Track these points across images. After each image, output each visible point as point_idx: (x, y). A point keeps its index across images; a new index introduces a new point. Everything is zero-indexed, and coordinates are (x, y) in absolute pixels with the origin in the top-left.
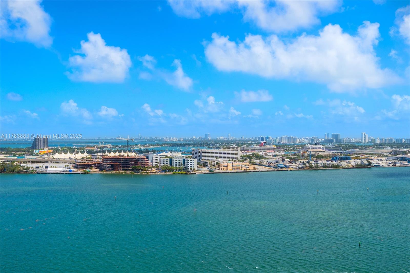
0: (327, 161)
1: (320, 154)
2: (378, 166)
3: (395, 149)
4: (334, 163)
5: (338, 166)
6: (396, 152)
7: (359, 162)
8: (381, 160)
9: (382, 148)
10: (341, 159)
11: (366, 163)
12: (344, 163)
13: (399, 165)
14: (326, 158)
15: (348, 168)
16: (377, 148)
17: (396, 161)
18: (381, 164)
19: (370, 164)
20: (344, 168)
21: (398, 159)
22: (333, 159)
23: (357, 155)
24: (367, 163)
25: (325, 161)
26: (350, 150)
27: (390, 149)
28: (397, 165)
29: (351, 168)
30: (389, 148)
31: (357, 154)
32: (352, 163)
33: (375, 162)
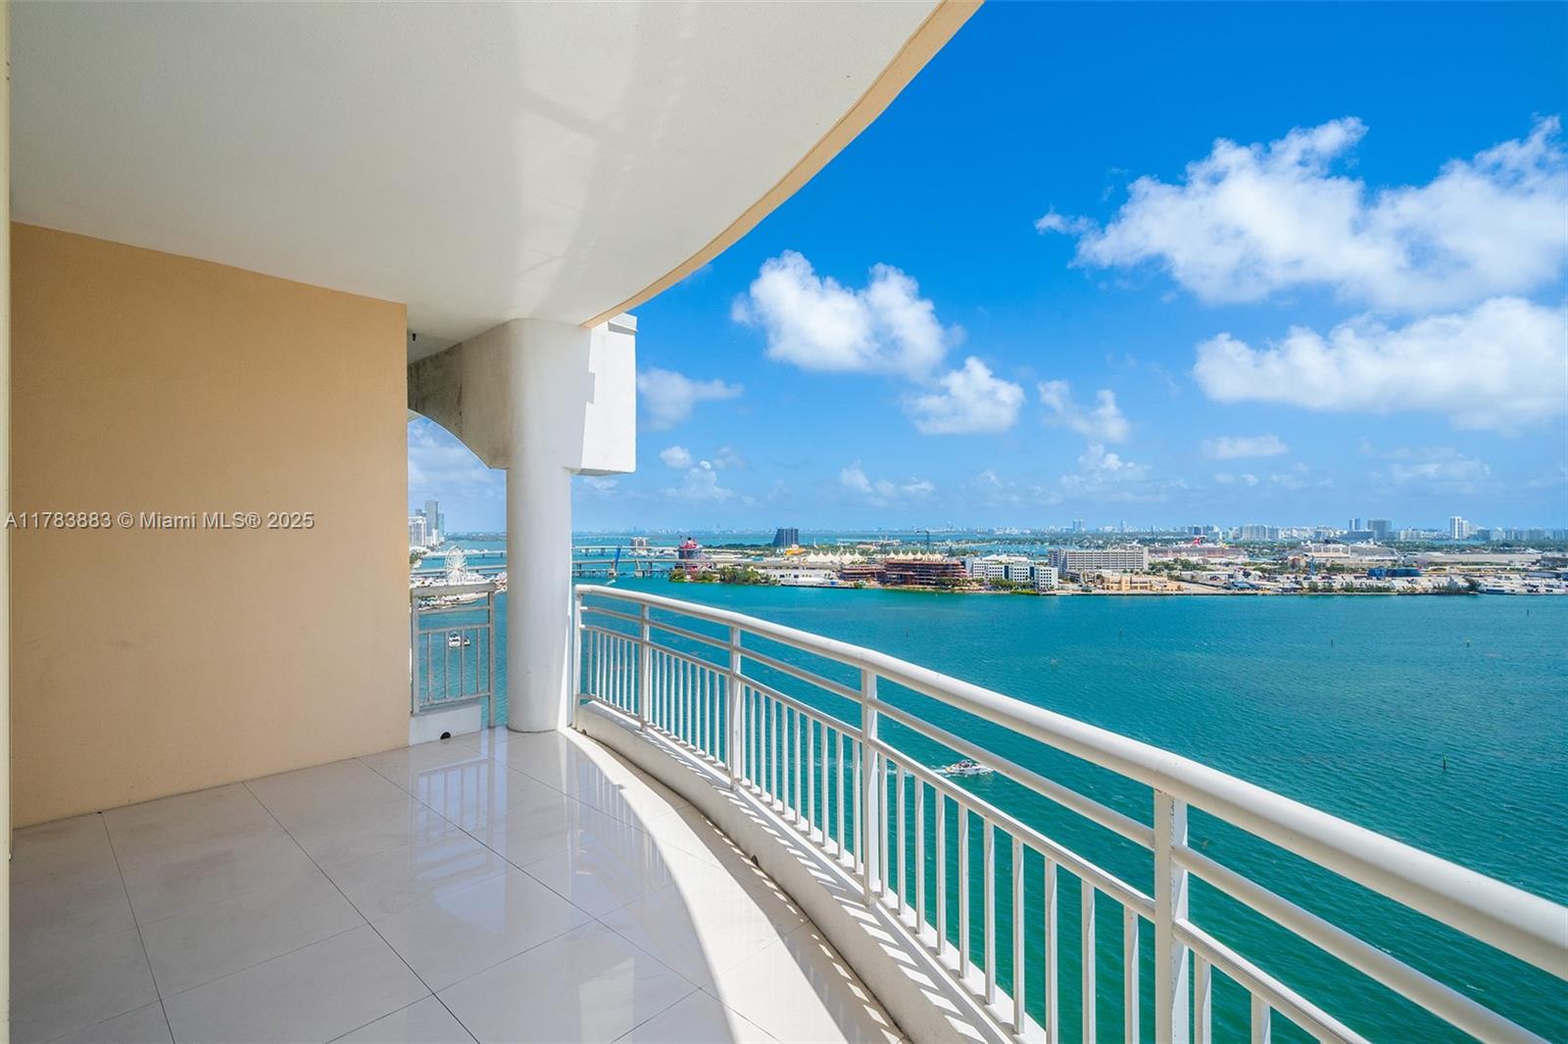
0: (1356, 578)
1: (1337, 561)
2: (1501, 593)
3: (1549, 555)
4: (1374, 582)
5: (1388, 589)
6: (1554, 560)
7: (1444, 582)
8: (1508, 578)
9: (1510, 552)
10: (1394, 574)
11: (1462, 583)
12: (1400, 583)
13: (1562, 591)
14: (1353, 571)
15: (1413, 593)
16: (1495, 551)
17: (1554, 582)
18: (1507, 586)
19: (1473, 588)
20: (1400, 594)
21: (1558, 576)
22: (1371, 573)
23: (1439, 567)
24: (1467, 584)
25: (1349, 578)
26: (1419, 556)
27: (1534, 554)
28: (1555, 591)
29: (1420, 594)
30: (1531, 550)
31: (1436, 564)
32: (1424, 582)
33: (1488, 582)
